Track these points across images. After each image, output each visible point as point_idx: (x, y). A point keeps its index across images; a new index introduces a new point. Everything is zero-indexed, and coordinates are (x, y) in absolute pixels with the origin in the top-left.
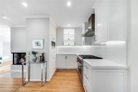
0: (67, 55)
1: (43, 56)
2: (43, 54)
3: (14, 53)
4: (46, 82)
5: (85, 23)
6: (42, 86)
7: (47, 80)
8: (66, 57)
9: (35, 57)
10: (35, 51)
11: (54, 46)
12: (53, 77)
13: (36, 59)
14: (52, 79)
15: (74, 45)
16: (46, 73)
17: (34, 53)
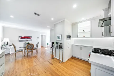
0: (81, 47)
1: (61, 45)
2: (61, 44)
3: (51, 42)
4: (62, 62)
5: (104, 10)
6: (60, 63)
7: (63, 61)
8: (81, 48)
9: (57, 45)
10: (57, 42)
11: (69, 39)
12: (68, 61)
13: (58, 46)
14: (66, 62)
15: (90, 36)
16: (63, 56)
17: (57, 43)
